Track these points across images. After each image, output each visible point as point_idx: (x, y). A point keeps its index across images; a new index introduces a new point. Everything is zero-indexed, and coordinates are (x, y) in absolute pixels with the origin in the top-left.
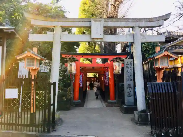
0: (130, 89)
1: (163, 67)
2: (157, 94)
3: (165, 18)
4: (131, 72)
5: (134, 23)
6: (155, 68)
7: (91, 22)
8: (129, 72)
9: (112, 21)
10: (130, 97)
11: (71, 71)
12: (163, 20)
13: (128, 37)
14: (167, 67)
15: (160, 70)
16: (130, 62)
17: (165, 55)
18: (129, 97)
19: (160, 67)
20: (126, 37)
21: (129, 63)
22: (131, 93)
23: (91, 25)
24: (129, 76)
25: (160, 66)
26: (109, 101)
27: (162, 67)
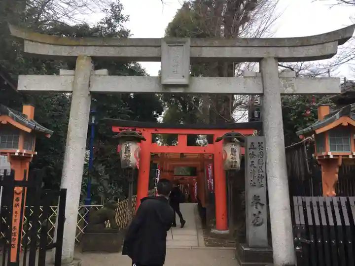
0: (259, 206)
1: (338, 156)
2: (318, 231)
3: (340, 38)
4: (260, 166)
5: (265, 49)
6: (317, 158)
7: (160, 46)
8: (255, 167)
9: (213, 44)
10: (258, 225)
11: (127, 161)
12: (335, 41)
13: (250, 82)
14: (348, 156)
15: (329, 162)
16: (259, 143)
17: (343, 124)
18: (256, 225)
19: (329, 156)
20: (245, 83)
21: (256, 145)
22: (260, 216)
23: (161, 55)
24: (256, 175)
25: (329, 153)
26: (213, 231)
27: (334, 156)
